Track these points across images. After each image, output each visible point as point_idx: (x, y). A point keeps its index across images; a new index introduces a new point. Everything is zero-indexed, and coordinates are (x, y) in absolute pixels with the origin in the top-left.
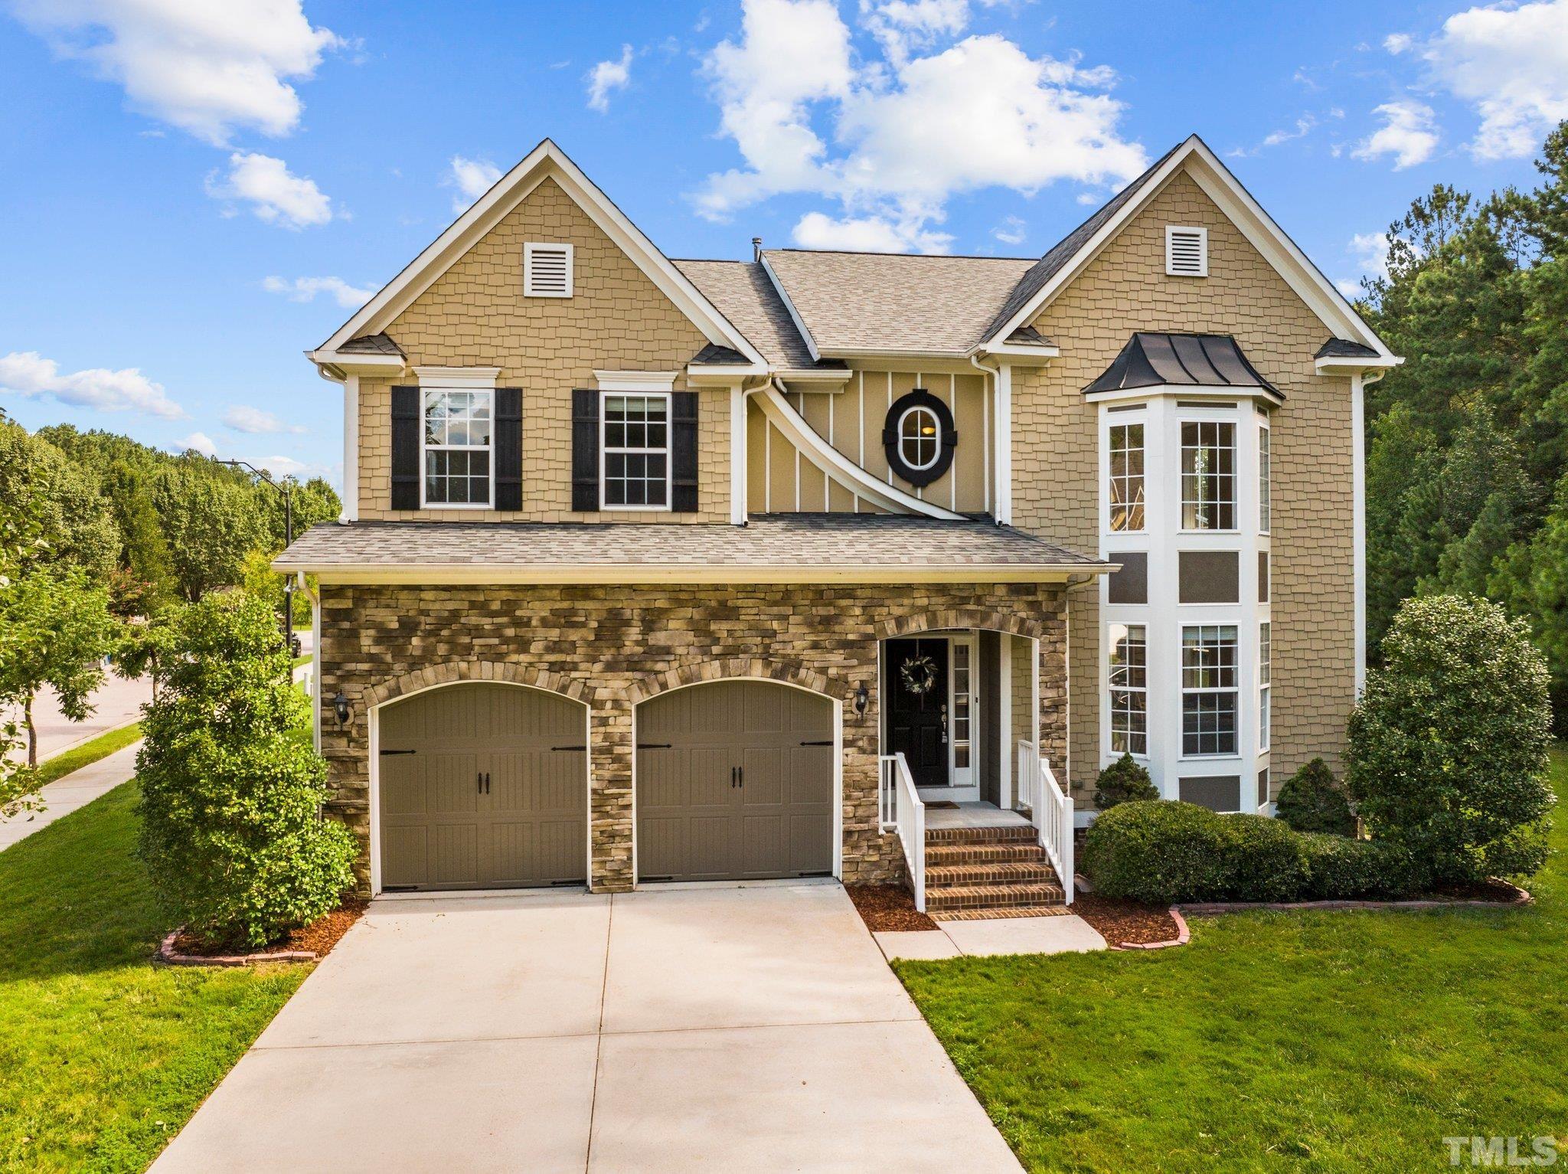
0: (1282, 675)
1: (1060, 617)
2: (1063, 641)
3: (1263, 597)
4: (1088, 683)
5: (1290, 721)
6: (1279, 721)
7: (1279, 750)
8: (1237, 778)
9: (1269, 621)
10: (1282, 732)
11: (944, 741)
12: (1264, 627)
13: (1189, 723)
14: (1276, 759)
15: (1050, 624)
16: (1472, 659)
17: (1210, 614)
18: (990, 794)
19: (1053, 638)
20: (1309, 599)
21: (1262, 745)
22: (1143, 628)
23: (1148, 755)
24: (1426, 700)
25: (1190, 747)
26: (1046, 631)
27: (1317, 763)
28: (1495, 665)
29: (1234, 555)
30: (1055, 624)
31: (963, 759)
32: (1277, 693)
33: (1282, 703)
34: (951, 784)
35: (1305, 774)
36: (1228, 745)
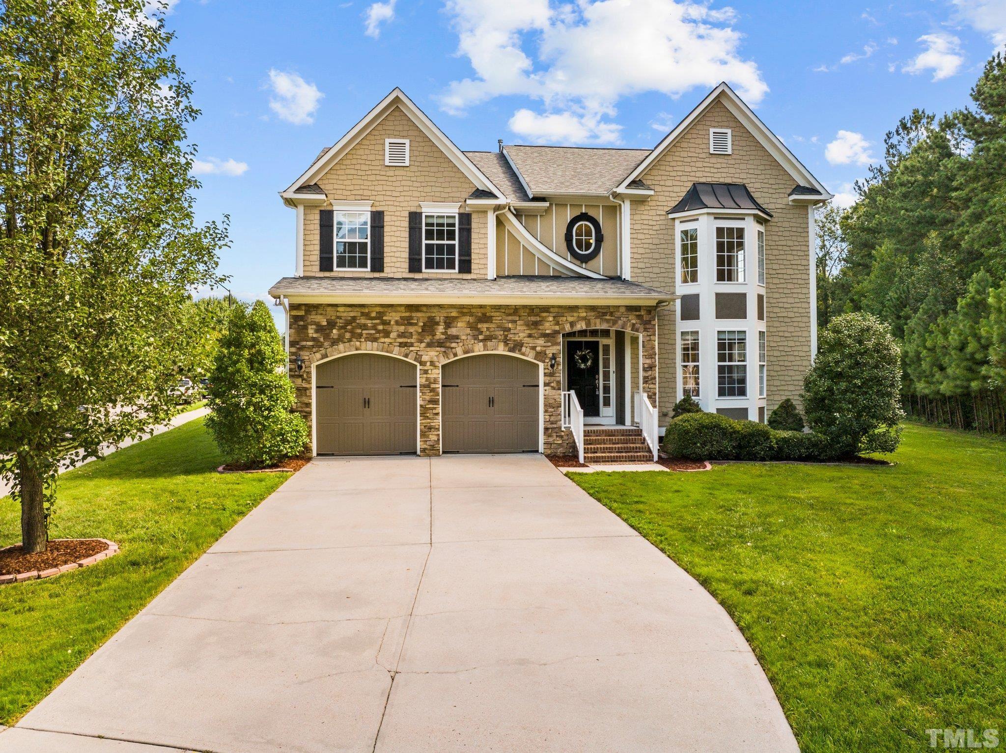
0: (772, 359)
1: (653, 323)
2: (655, 335)
3: (761, 317)
4: (670, 361)
5: (777, 383)
6: (771, 383)
7: (771, 398)
8: (747, 409)
9: (765, 330)
10: (773, 388)
11: (597, 393)
12: (761, 333)
13: (721, 380)
14: (770, 402)
15: (648, 326)
16: (860, 342)
17: (731, 325)
18: (621, 420)
19: (649, 334)
20: (786, 320)
21: (761, 393)
22: (697, 332)
23: (700, 397)
24: (837, 363)
25: (722, 393)
26: (645, 330)
27: (788, 400)
28: (870, 344)
29: (744, 295)
30: (650, 326)
31: (607, 403)
32: (771, 368)
33: (772, 373)
34: (601, 415)
35: (781, 406)
36: (742, 392)
